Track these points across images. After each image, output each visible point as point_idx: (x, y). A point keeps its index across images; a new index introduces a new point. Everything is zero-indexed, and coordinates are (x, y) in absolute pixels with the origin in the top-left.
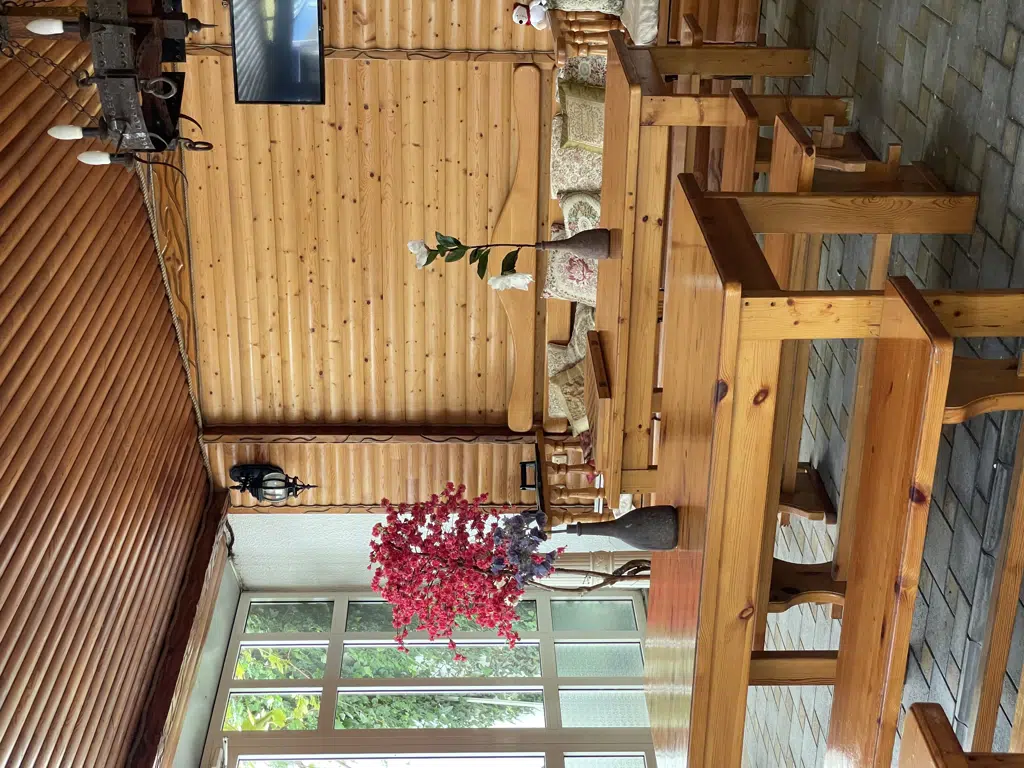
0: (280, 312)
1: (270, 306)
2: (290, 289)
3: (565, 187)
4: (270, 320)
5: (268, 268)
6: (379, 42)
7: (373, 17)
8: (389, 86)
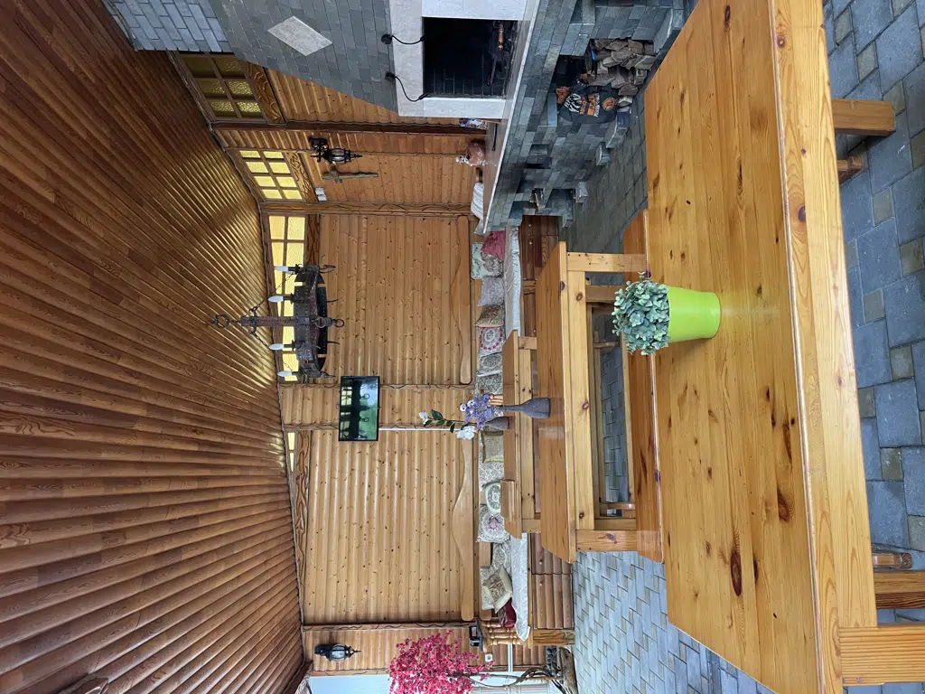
0: (348, 557)
1: (344, 554)
2: (354, 545)
3: (485, 482)
4: (344, 561)
5: (345, 533)
6: (403, 421)
7: (400, 410)
8: (406, 443)
